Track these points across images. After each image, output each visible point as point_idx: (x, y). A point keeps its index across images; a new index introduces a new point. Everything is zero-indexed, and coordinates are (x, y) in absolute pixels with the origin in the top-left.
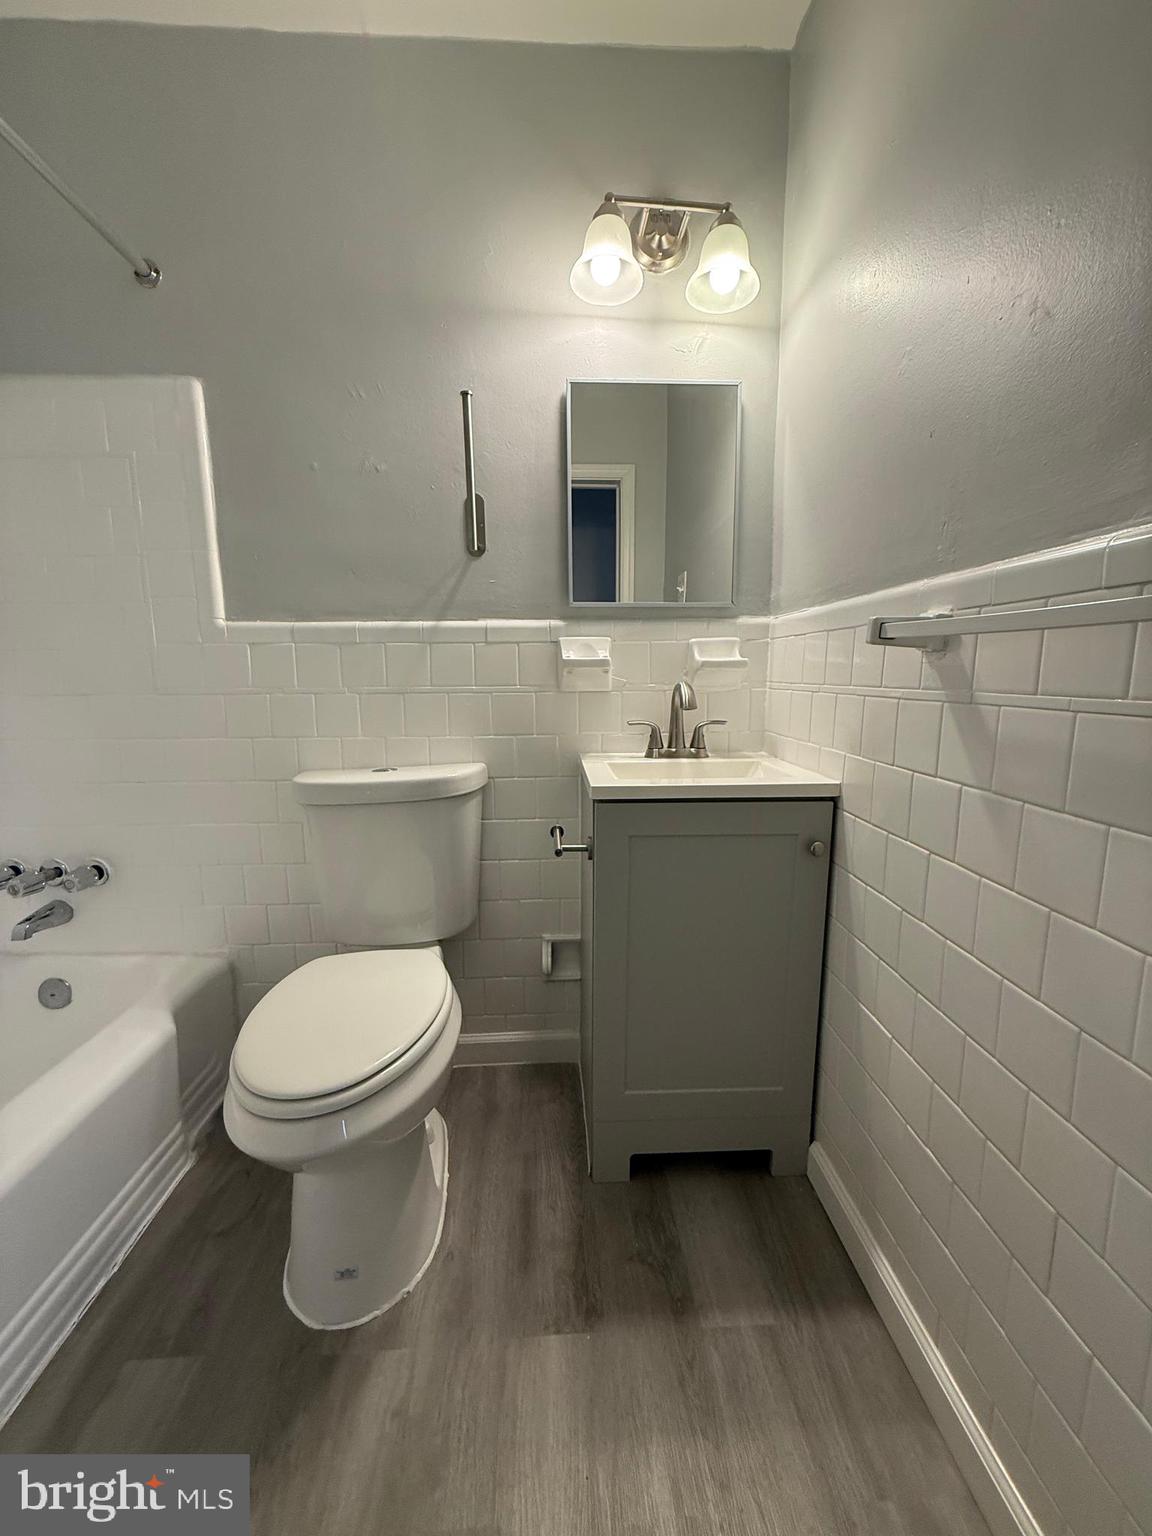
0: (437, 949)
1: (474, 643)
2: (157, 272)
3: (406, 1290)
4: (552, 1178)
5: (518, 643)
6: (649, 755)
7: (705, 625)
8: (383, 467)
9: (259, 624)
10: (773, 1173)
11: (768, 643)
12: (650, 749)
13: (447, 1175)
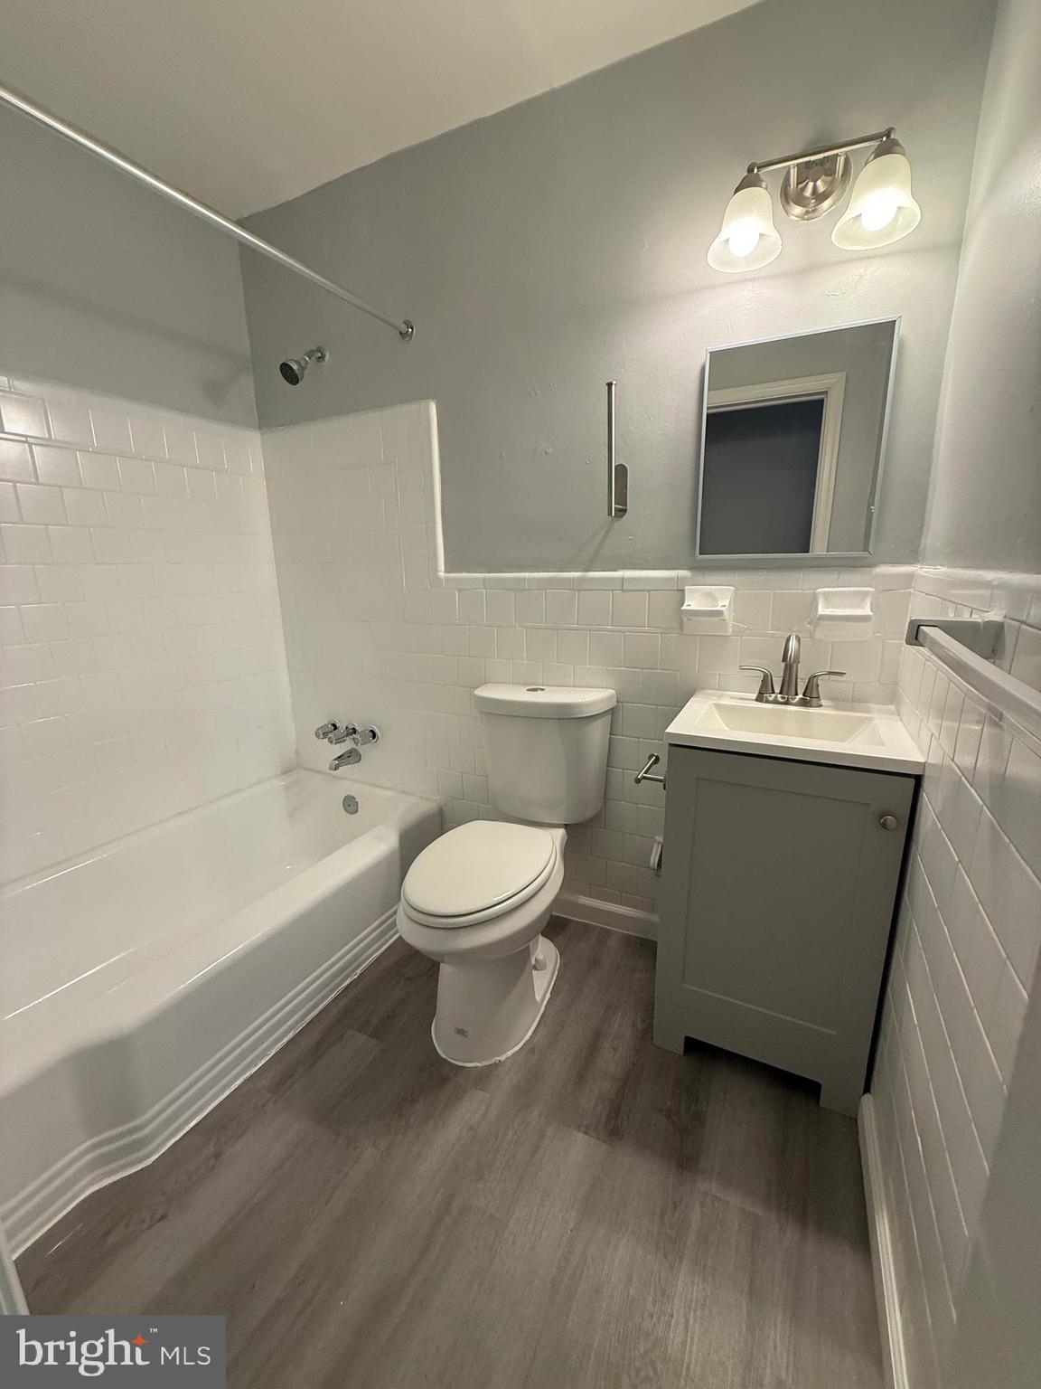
0: (561, 832)
1: (612, 590)
2: (412, 328)
3: (499, 1058)
4: (622, 1028)
5: (649, 591)
6: (760, 699)
7: (836, 576)
8: (550, 451)
9: (465, 575)
10: (821, 1103)
11: (910, 593)
12: (761, 693)
13: (548, 995)
